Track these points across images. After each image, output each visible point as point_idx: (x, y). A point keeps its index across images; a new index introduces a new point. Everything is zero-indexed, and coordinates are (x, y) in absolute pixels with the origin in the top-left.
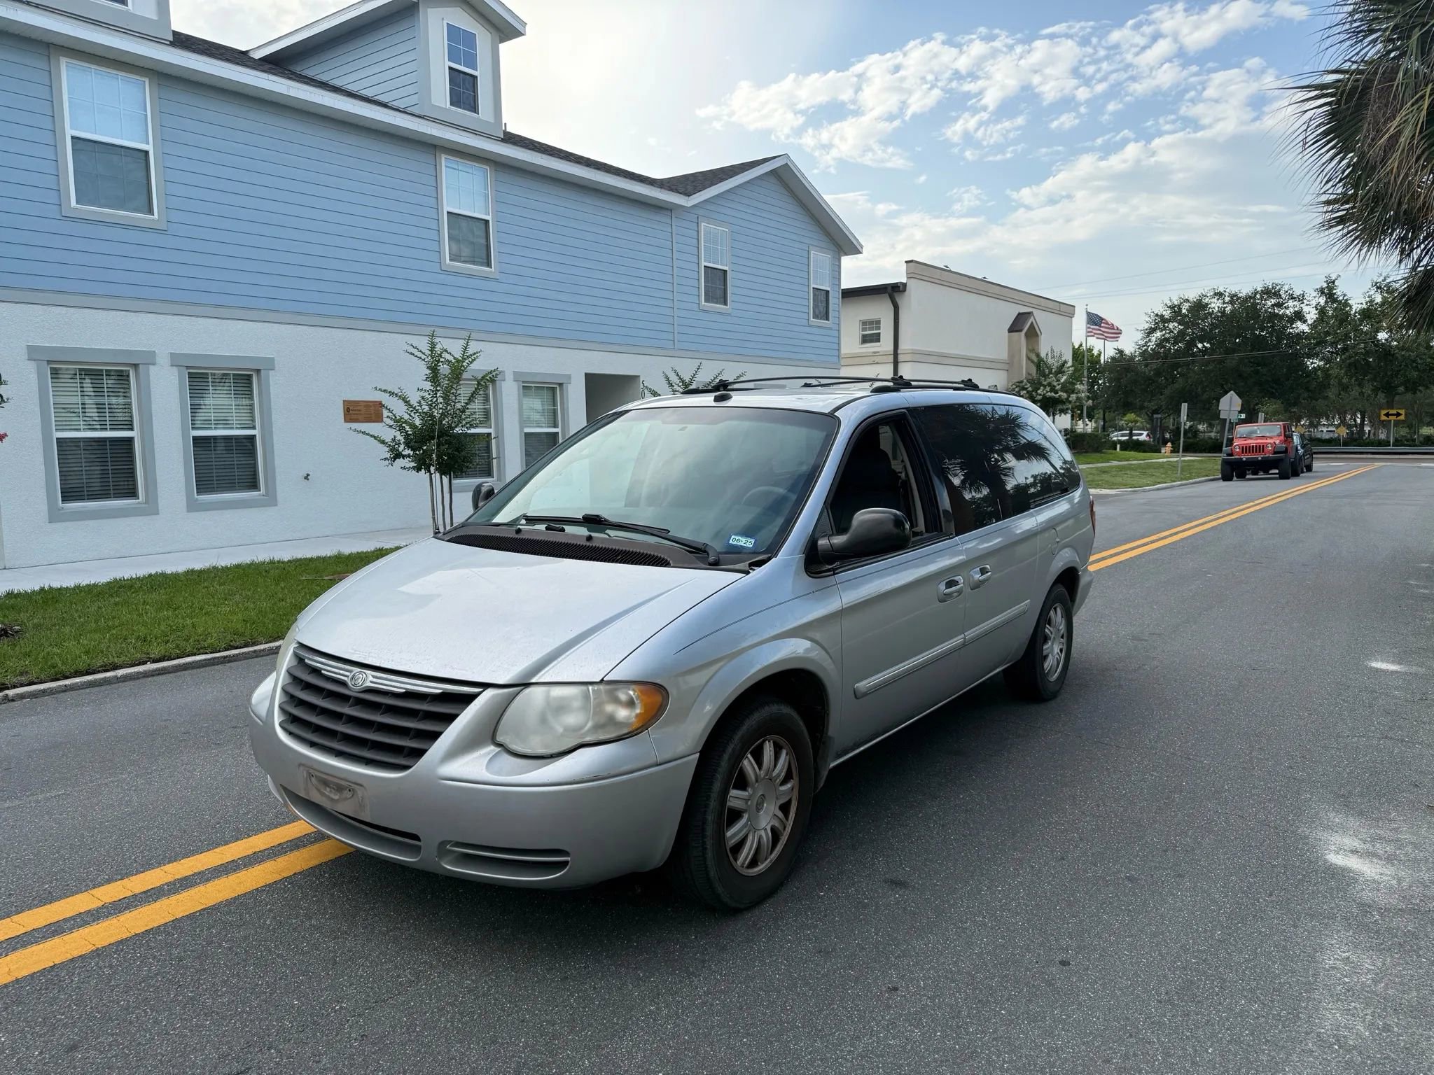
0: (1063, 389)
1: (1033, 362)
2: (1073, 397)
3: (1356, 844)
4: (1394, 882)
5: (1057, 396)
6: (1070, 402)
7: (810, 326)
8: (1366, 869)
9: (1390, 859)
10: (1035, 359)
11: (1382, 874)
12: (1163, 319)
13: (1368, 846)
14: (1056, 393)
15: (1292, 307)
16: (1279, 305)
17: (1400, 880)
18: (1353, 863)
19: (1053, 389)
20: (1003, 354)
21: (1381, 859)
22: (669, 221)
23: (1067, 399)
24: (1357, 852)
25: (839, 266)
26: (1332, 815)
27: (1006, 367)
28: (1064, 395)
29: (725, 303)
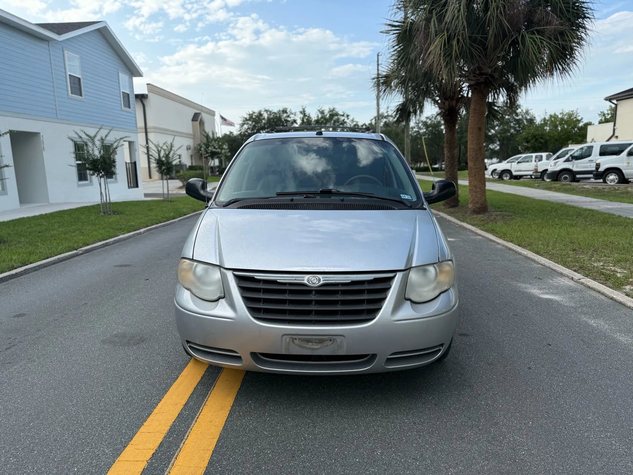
0: (219, 148)
1: (204, 135)
2: (223, 151)
5: (216, 151)
6: (222, 154)
7: (122, 110)
10: (205, 134)
12: (247, 120)
14: (216, 149)
15: (292, 117)
16: (288, 116)
19: (214, 148)
20: (190, 131)
22: (47, 47)
23: (221, 152)
25: (132, 82)
27: (192, 137)
28: (219, 150)
29: (81, 95)
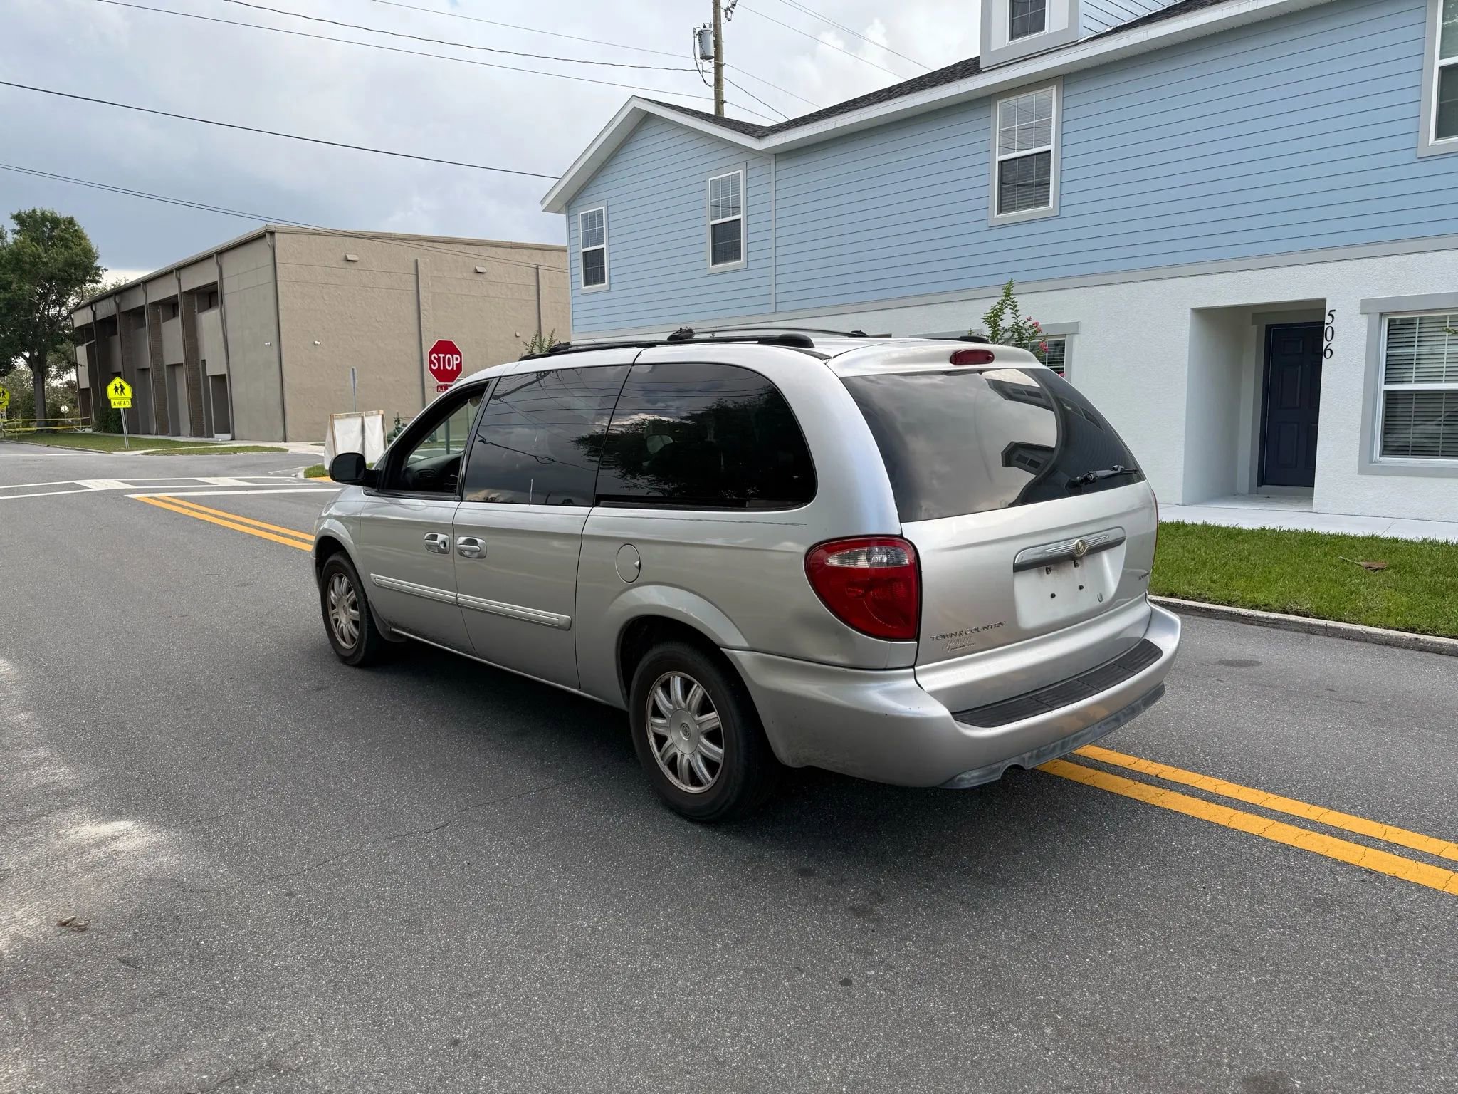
3: (119, 846)
4: (62, 832)
8: (91, 830)
9: (81, 850)
11: (77, 833)
13: (109, 849)
17: (59, 836)
18: (109, 829)
21: (88, 844)
24: (112, 839)
26: (174, 862)
